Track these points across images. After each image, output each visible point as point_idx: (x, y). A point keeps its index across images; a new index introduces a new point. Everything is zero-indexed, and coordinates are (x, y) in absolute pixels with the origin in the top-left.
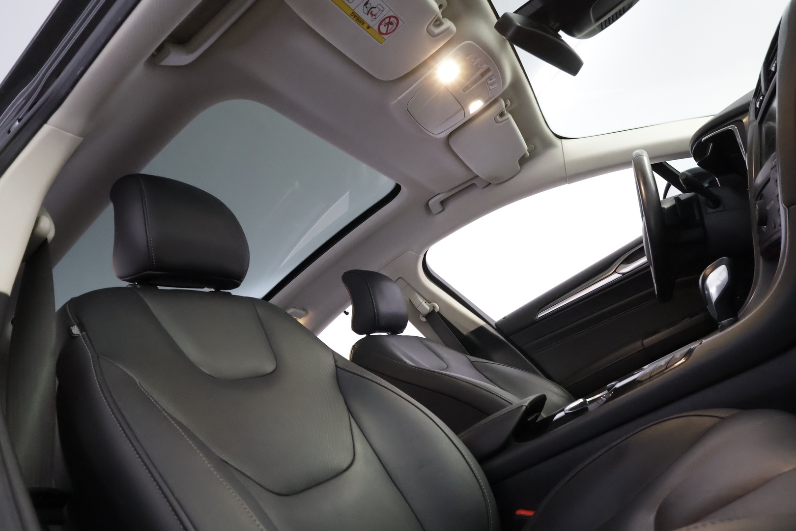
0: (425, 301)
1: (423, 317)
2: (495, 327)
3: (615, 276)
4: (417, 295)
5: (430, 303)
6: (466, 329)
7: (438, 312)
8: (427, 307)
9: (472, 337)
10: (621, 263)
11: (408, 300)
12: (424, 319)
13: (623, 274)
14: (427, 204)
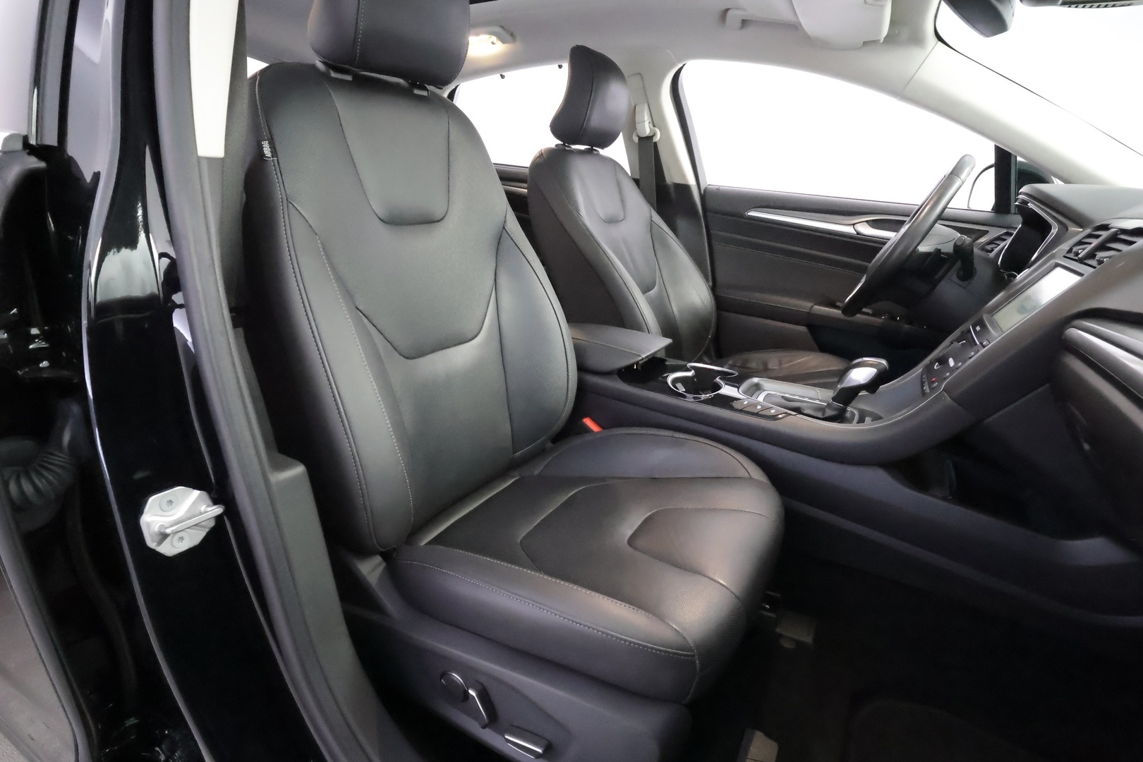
0: (650, 120)
1: (638, 136)
2: (702, 192)
3: (849, 230)
4: (646, 107)
5: (654, 126)
6: (671, 178)
7: (655, 143)
8: (647, 130)
9: (672, 190)
10: (867, 221)
11: (633, 106)
12: (636, 139)
13: (858, 233)
14: (727, 10)
